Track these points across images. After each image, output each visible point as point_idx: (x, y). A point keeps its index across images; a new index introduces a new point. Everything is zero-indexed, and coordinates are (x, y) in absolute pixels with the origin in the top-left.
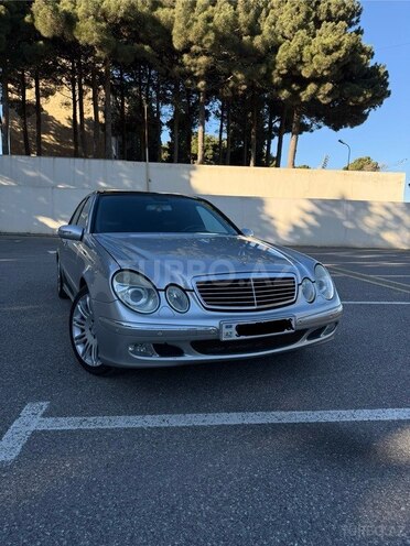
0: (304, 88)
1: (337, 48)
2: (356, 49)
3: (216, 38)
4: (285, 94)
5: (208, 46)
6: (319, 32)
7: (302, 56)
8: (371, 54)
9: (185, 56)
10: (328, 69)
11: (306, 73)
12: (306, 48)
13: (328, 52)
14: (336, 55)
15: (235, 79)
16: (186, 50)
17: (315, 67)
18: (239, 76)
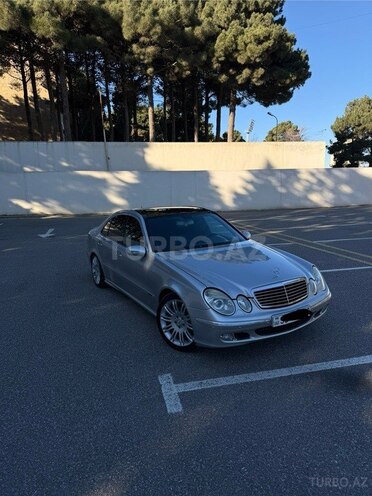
0: (239, 72)
1: (267, 38)
2: (283, 39)
3: (163, 30)
4: (223, 78)
5: (155, 38)
6: (249, 21)
7: (237, 45)
8: (294, 41)
9: (134, 46)
10: (260, 57)
11: (241, 60)
12: (240, 38)
13: (259, 42)
14: (266, 44)
15: (179, 65)
16: (136, 39)
17: (249, 54)
18: (184, 63)
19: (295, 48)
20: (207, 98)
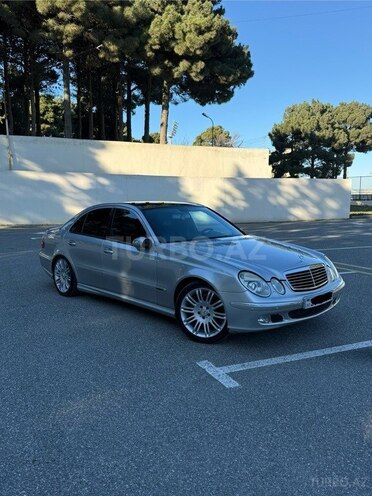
0: (177, 64)
1: (209, 29)
2: (225, 32)
3: (88, 6)
4: (157, 71)
5: (78, 15)
6: (185, 8)
7: (174, 32)
9: (51, 21)
10: (201, 48)
11: (179, 50)
12: (177, 25)
13: (200, 32)
14: (208, 36)
15: (106, 50)
16: (53, 13)
17: (188, 45)
18: (113, 48)
19: (236, 42)
20: (129, 92)
